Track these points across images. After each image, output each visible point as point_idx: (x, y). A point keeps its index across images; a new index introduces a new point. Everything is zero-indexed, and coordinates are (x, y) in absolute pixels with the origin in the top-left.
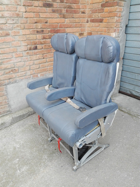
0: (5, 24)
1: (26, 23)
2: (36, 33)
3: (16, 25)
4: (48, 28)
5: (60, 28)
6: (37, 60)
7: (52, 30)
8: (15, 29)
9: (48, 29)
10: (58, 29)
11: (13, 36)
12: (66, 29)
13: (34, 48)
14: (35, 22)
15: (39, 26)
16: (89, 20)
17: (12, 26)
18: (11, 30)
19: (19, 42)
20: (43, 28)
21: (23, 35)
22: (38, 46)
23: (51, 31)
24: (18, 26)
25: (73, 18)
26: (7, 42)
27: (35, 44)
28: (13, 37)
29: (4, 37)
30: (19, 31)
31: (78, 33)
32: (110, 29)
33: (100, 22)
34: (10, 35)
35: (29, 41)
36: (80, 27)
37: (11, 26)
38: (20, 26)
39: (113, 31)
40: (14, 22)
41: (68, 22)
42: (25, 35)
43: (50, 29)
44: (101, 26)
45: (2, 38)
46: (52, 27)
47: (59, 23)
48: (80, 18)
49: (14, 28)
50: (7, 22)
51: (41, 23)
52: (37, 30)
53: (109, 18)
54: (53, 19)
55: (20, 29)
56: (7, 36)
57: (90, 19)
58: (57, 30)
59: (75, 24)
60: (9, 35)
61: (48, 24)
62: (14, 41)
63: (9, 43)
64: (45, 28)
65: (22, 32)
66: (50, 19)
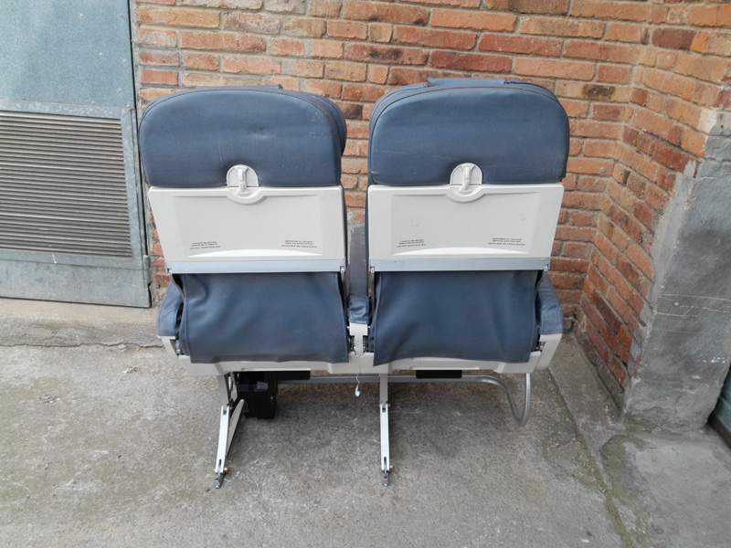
0: (258, 10)
1: (332, 17)
2: (366, 59)
3: (294, 19)
4: (423, 43)
5: (481, 50)
6: (354, 160)
7: (441, 53)
8: (288, 32)
9: (425, 51)
10: (475, 53)
11: (278, 56)
12: (515, 59)
13: (348, 110)
14: (370, 15)
15: (386, 31)
16: (651, 33)
17: (277, 22)
18: (274, 35)
19: (294, 79)
20: (403, 44)
21: (314, 58)
22: (366, 106)
23: (435, 60)
24: (299, 24)
25: (564, 14)
26: (251, 71)
27: (357, 97)
28: (277, 59)
29: (244, 56)
30: (300, 41)
31: (582, 83)
32: (704, 87)
33: (681, 48)
34: (268, 51)
35: (332, 82)
36: (597, 61)
37: (277, 20)
38: (310, 24)
39: (712, 101)
40: (288, 8)
41: (532, 31)
42: (322, 58)
43: (431, 51)
44: (678, 68)
45: (238, 56)
46: (442, 45)
47: (482, 30)
48: (603, 19)
49: (287, 28)
50: (263, 6)
51: (393, 23)
52: (375, 45)
53: (716, 31)
54: (459, 11)
55: (305, 34)
56: (257, 53)
57: (657, 27)
58: (466, 58)
59: (568, 41)
60: (265, 50)
61: (428, 28)
62: (278, 74)
63: (258, 78)
64: (410, 44)
65: (313, 47)
66: (443, 10)
